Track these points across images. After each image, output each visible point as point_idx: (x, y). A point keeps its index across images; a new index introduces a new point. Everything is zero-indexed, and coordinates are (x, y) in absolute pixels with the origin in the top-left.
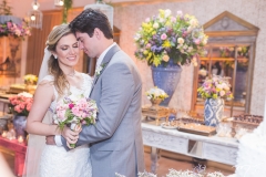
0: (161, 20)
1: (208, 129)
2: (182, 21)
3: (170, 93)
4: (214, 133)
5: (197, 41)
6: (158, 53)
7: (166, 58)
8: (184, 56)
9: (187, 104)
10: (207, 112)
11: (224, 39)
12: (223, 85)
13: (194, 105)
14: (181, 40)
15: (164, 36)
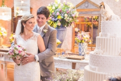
0: (56, 5)
1: (80, 57)
2: (66, 5)
3: (62, 41)
4: (84, 59)
5: (73, 15)
6: (55, 21)
7: (59, 24)
8: (68, 23)
9: (70, 47)
10: (80, 49)
11: (86, 13)
12: (86, 36)
13: (73, 47)
14: (66, 15)
15: (58, 13)
